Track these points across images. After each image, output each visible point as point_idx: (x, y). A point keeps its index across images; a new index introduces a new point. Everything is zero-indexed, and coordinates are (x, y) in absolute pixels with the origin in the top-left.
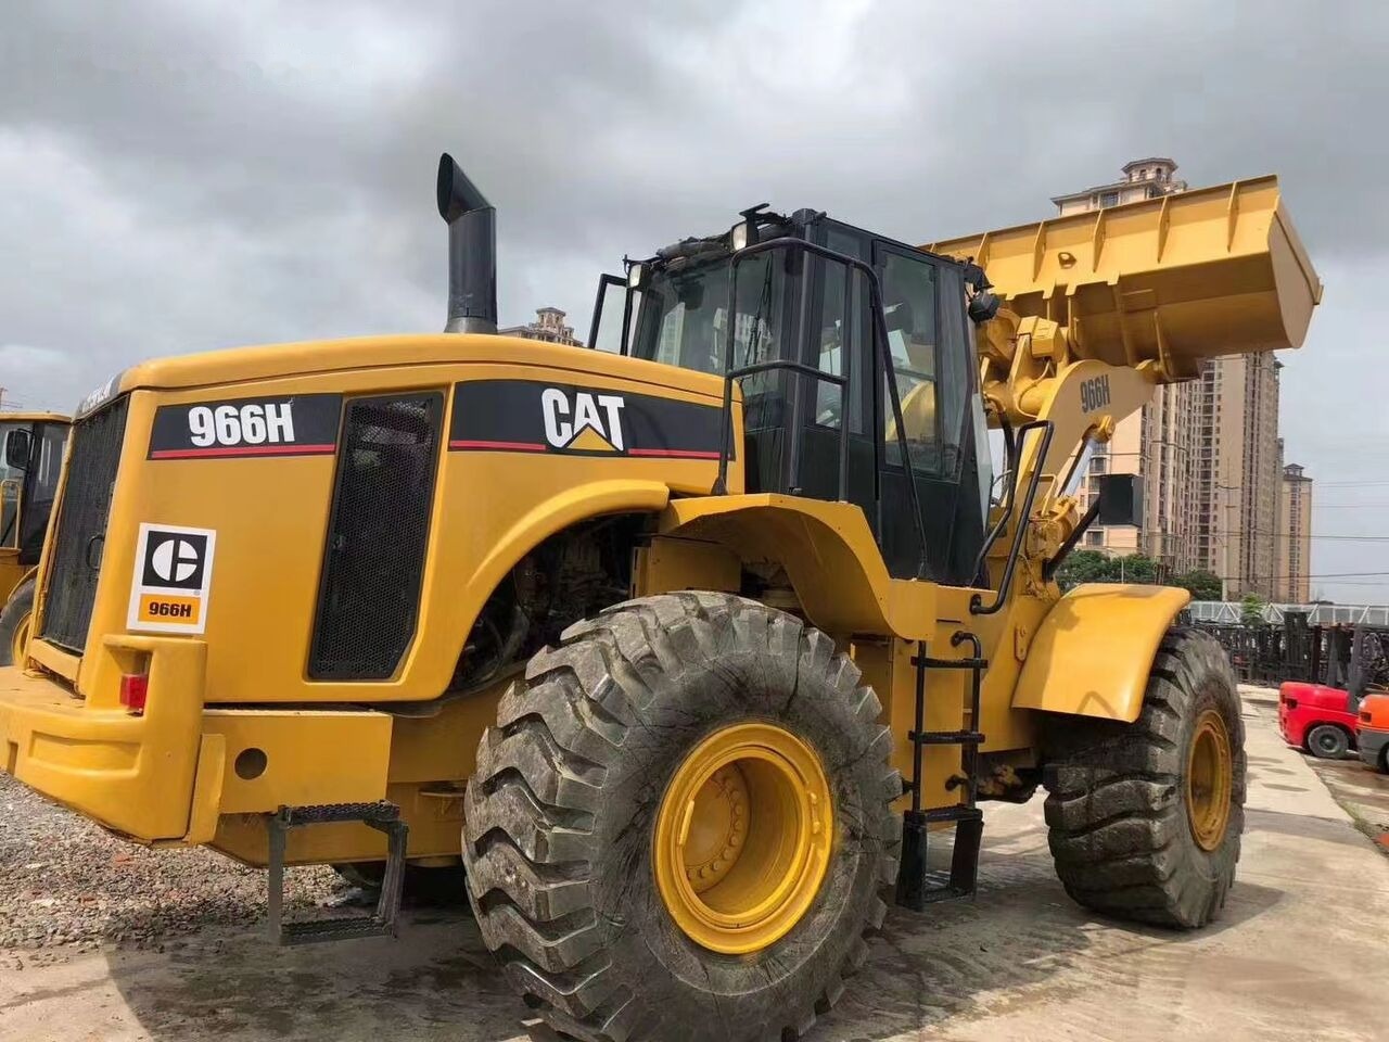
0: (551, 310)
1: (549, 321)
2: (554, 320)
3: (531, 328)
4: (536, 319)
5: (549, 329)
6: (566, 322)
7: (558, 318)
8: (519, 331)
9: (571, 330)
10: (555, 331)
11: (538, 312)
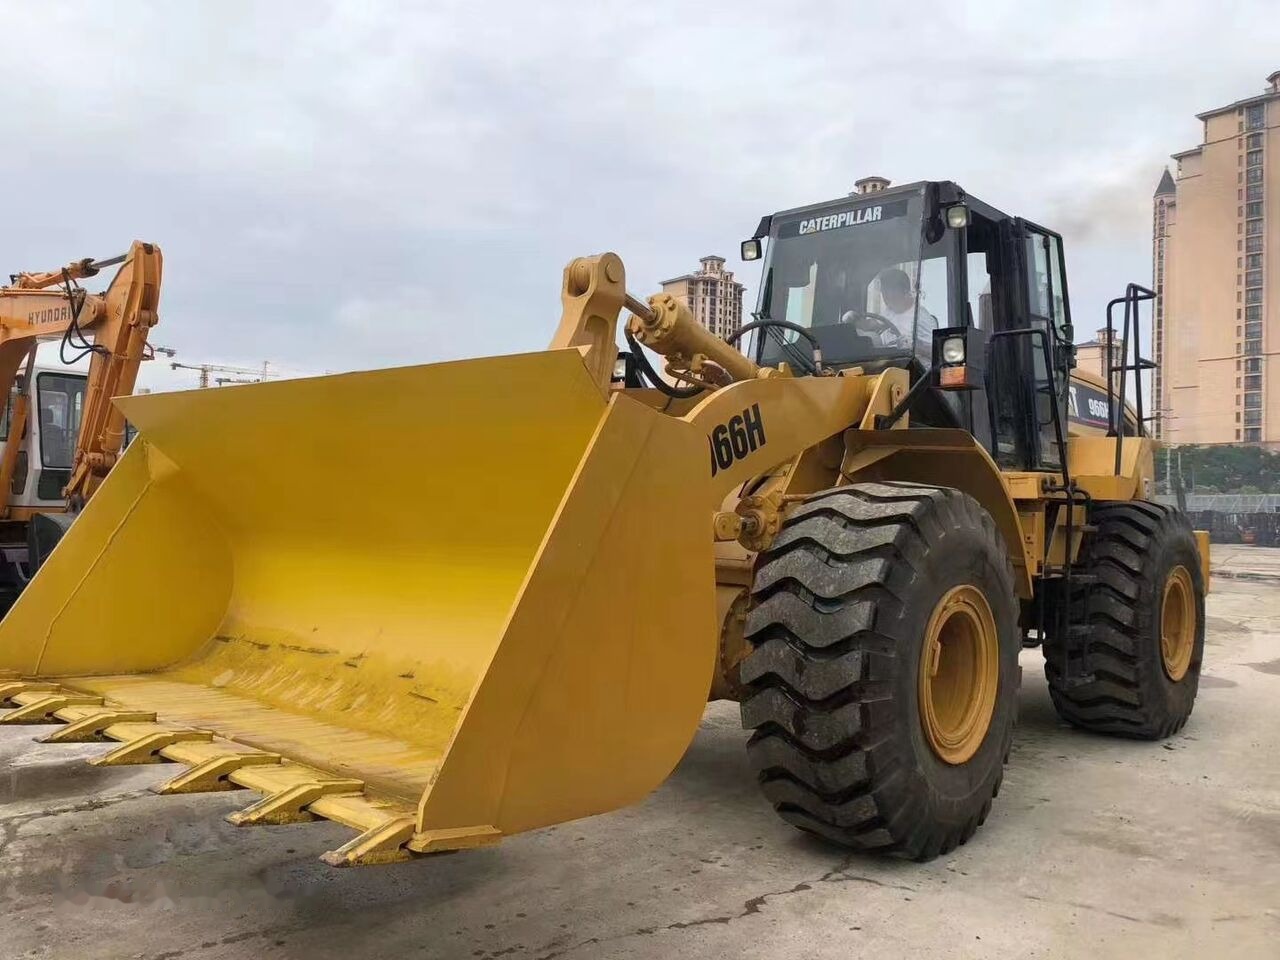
0: (713, 258)
1: (712, 268)
2: (716, 266)
3: (696, 276)
4: (700, 267)
5: (713, 275)
6: (726, 267)
7: (718, 265)
8: (686, 279)
9: (732, 274)
10: (717, 276)
11: (701, 261)
